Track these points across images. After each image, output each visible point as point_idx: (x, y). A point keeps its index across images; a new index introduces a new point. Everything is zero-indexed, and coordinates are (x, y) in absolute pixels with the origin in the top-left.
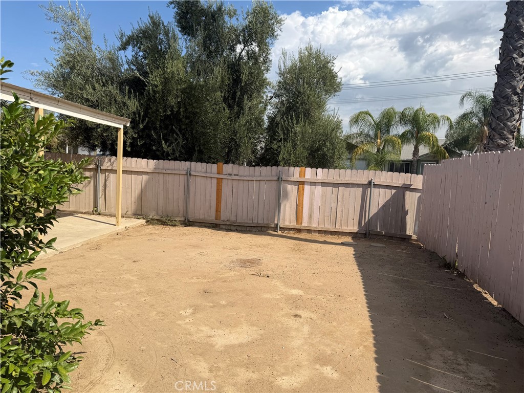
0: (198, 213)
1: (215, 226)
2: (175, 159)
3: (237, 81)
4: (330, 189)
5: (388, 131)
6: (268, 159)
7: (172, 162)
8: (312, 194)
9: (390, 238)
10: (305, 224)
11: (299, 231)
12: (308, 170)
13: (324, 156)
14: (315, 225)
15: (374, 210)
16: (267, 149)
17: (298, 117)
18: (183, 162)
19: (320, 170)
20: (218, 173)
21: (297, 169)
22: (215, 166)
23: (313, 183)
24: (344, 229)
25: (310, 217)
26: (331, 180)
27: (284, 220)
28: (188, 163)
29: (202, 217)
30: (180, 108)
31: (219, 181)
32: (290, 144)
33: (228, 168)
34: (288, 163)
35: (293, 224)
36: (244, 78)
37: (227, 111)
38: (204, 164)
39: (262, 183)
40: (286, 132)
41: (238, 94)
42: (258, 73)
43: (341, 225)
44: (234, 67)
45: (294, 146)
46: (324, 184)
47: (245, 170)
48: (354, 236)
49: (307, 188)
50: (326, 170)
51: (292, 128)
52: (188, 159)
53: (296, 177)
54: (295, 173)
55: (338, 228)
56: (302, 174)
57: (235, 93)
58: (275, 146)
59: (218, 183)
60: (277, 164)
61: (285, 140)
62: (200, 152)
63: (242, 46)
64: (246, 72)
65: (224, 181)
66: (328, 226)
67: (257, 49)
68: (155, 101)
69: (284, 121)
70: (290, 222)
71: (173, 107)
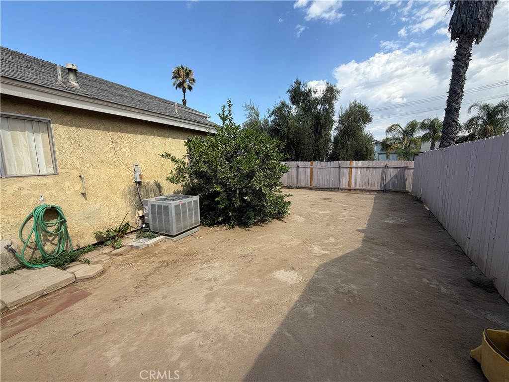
0: (302, 183)
1: (310, 189)
2: (292, 161)
3: (318, 123)
4: (365, 170)
5: (412, 135)
6: (334, 158)
7: (291, 162)
8: (356, 173)
9: (397, 192)
10: (353, 186)
11: (350, 190)
12: (354, 162)
13: (362, 155)
14: (358, 187)
15: (388, 179)
16: (334, 153)
17: (349, 137)
18: (295, 162)
19: (360, 161)
20: (311, 165)
21: (349, 162)
22: (309, 162)
23: (357, 168)
24: (373, 188)
25: (355, 183)
26: (366, 166)
27: (342, 185)
28: (298, 162)
29: (304, 185)
30: (294, 139)
31: (312, 169)
32: (345, 150)
33: (315, 163)
34: (344, 159)
35: (347, 187)
36: (322, 121)
37: (314, 137)
38: (305, 162)
39: (332, 169)
40: (343, 145)
41: (319, 129)
42: (329, 118)
43: (371, 187)
44: (317, 117)
45: (347, 150)
46: (362, 168)
47: (324, 164)
48: (378, 191)
49: (353, 170)
50: (363, 161)
51: (346, 142)
52: (297, 160)
53: (348, 165)
54: (347, 163)
55: (370, 188)
56: (351, 164)
57: (317, 128)
58: (337, 152)
59: (311, 170)
60: (338, 160)
61: (342, 148)
62: (302, 157)
63: (321, 106)
64: (323, 118)
65: (314, 169)
66: (364, 187)
67: (328, 107)
68: (284, 137)
69: (342, 140)
70: (345, 186)
71: (291, 139)
